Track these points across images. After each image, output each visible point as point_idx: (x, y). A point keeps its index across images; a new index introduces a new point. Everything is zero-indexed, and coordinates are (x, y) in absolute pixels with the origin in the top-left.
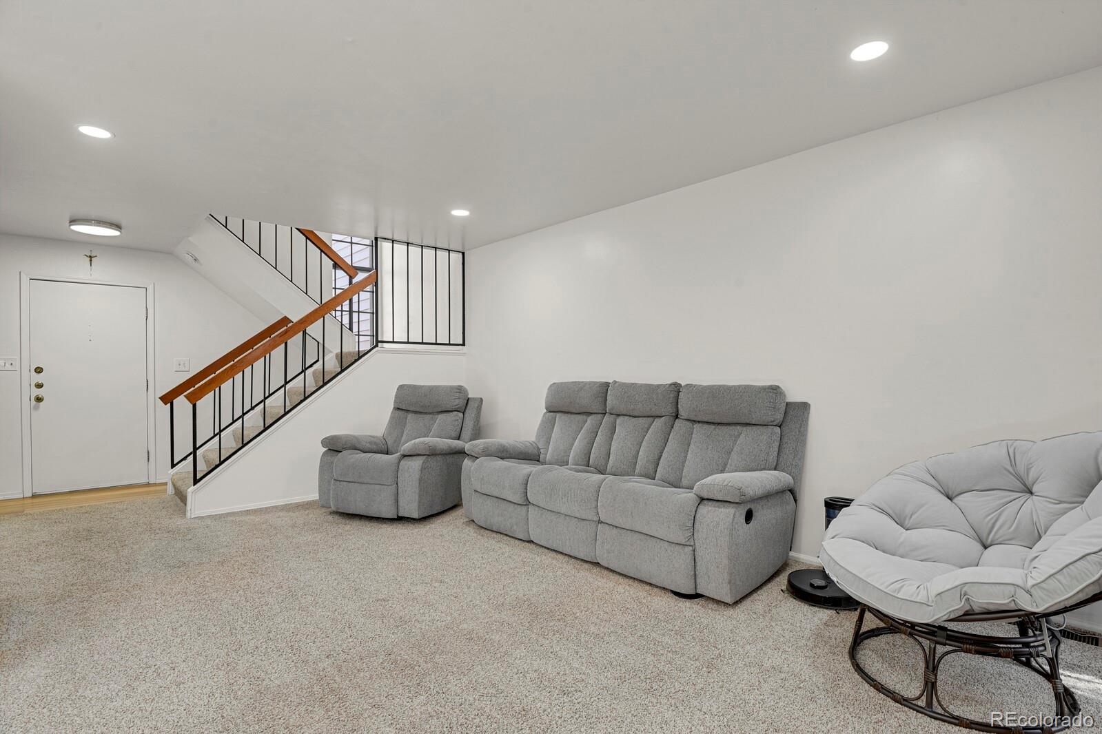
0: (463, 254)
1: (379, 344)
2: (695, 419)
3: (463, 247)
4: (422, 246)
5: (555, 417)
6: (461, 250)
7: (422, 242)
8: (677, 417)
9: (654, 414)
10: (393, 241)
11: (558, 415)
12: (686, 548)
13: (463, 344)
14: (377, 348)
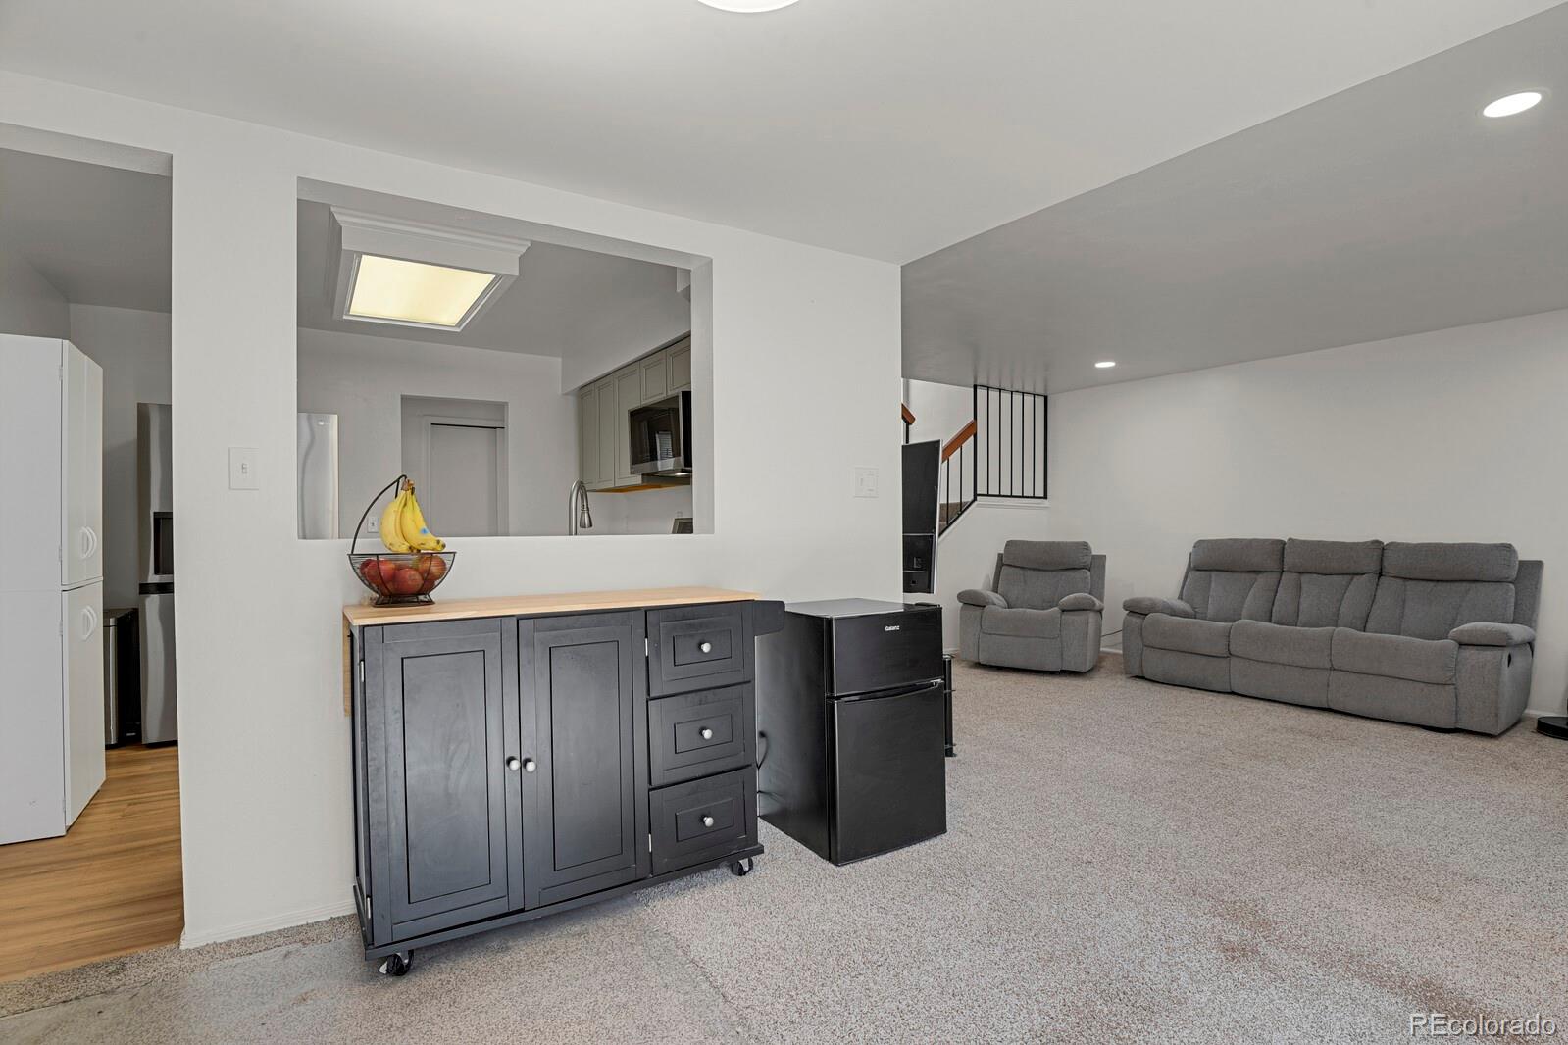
0: (1046, 398)
1: (978, 498)
2: (1408, 576)
3: (1046, 390)
4: (1012, 392)
5: (1210, 577)
6: (1042, 393)
7: (1012, 386)
8: (1380, 575)
9: (1352, 572)
10: (988, 388)
11: (1214, 574)
12: (1447, 688)
13: (1045, 497)
14: (976, 503)
